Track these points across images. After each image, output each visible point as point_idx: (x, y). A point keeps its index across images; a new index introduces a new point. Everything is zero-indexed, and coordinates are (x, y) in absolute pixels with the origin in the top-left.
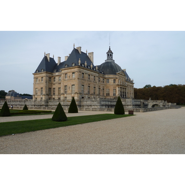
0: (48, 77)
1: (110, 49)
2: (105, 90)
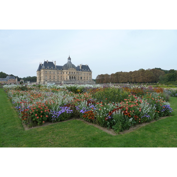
0: (39, 73)
1: (69, 57)
2: (63, 77)
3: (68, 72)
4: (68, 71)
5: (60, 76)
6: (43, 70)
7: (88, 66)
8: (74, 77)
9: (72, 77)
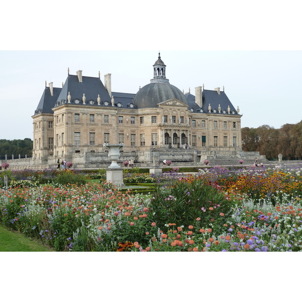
0: (46, 122)
1: (159, 58)
2: (138, 136)
3: (159, 117)
4: (158, 110)
5: (127, 132)
6: (64, 110)
7: (223, 93)
8: (179, 134)
9: (175, 135)
